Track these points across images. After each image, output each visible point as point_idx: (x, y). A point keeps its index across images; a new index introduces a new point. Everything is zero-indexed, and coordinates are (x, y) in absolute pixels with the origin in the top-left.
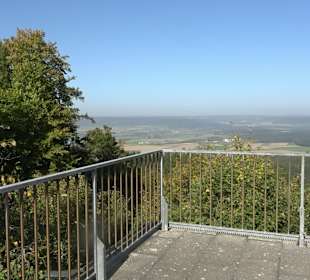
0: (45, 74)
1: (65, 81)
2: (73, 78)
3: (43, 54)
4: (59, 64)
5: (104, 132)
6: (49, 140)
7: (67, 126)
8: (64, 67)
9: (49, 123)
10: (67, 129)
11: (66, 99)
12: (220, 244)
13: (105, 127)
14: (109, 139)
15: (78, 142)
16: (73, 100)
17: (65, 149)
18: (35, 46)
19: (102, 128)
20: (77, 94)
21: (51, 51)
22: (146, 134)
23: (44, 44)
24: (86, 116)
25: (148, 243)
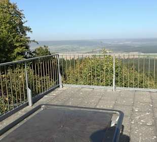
0: (12, 19)
1: (22, 23)
2: (26, 21)
3: (10, 9)
4: (19, 14)
5: (44, 49)
6: (15, 53)
7: (24, 46)
8: (21, 16)
9: (15, 44)
10: (24, 47)
11: (24, 32)
12: (82, 92)
13: (45, 46)
14: (47, 52)
15: (30, 54)
16: (27, 33)
17: (24, 57)
18: (6, 5)
19: (43, 47)
20: (29, 30)
21: (14, 7)
22: (67, 49)
23: (10, 4)
24: (34, 41)
25: (52, 92)
